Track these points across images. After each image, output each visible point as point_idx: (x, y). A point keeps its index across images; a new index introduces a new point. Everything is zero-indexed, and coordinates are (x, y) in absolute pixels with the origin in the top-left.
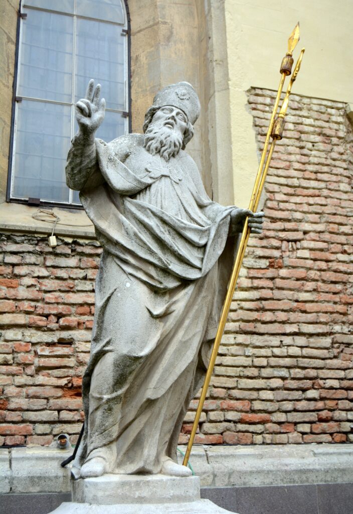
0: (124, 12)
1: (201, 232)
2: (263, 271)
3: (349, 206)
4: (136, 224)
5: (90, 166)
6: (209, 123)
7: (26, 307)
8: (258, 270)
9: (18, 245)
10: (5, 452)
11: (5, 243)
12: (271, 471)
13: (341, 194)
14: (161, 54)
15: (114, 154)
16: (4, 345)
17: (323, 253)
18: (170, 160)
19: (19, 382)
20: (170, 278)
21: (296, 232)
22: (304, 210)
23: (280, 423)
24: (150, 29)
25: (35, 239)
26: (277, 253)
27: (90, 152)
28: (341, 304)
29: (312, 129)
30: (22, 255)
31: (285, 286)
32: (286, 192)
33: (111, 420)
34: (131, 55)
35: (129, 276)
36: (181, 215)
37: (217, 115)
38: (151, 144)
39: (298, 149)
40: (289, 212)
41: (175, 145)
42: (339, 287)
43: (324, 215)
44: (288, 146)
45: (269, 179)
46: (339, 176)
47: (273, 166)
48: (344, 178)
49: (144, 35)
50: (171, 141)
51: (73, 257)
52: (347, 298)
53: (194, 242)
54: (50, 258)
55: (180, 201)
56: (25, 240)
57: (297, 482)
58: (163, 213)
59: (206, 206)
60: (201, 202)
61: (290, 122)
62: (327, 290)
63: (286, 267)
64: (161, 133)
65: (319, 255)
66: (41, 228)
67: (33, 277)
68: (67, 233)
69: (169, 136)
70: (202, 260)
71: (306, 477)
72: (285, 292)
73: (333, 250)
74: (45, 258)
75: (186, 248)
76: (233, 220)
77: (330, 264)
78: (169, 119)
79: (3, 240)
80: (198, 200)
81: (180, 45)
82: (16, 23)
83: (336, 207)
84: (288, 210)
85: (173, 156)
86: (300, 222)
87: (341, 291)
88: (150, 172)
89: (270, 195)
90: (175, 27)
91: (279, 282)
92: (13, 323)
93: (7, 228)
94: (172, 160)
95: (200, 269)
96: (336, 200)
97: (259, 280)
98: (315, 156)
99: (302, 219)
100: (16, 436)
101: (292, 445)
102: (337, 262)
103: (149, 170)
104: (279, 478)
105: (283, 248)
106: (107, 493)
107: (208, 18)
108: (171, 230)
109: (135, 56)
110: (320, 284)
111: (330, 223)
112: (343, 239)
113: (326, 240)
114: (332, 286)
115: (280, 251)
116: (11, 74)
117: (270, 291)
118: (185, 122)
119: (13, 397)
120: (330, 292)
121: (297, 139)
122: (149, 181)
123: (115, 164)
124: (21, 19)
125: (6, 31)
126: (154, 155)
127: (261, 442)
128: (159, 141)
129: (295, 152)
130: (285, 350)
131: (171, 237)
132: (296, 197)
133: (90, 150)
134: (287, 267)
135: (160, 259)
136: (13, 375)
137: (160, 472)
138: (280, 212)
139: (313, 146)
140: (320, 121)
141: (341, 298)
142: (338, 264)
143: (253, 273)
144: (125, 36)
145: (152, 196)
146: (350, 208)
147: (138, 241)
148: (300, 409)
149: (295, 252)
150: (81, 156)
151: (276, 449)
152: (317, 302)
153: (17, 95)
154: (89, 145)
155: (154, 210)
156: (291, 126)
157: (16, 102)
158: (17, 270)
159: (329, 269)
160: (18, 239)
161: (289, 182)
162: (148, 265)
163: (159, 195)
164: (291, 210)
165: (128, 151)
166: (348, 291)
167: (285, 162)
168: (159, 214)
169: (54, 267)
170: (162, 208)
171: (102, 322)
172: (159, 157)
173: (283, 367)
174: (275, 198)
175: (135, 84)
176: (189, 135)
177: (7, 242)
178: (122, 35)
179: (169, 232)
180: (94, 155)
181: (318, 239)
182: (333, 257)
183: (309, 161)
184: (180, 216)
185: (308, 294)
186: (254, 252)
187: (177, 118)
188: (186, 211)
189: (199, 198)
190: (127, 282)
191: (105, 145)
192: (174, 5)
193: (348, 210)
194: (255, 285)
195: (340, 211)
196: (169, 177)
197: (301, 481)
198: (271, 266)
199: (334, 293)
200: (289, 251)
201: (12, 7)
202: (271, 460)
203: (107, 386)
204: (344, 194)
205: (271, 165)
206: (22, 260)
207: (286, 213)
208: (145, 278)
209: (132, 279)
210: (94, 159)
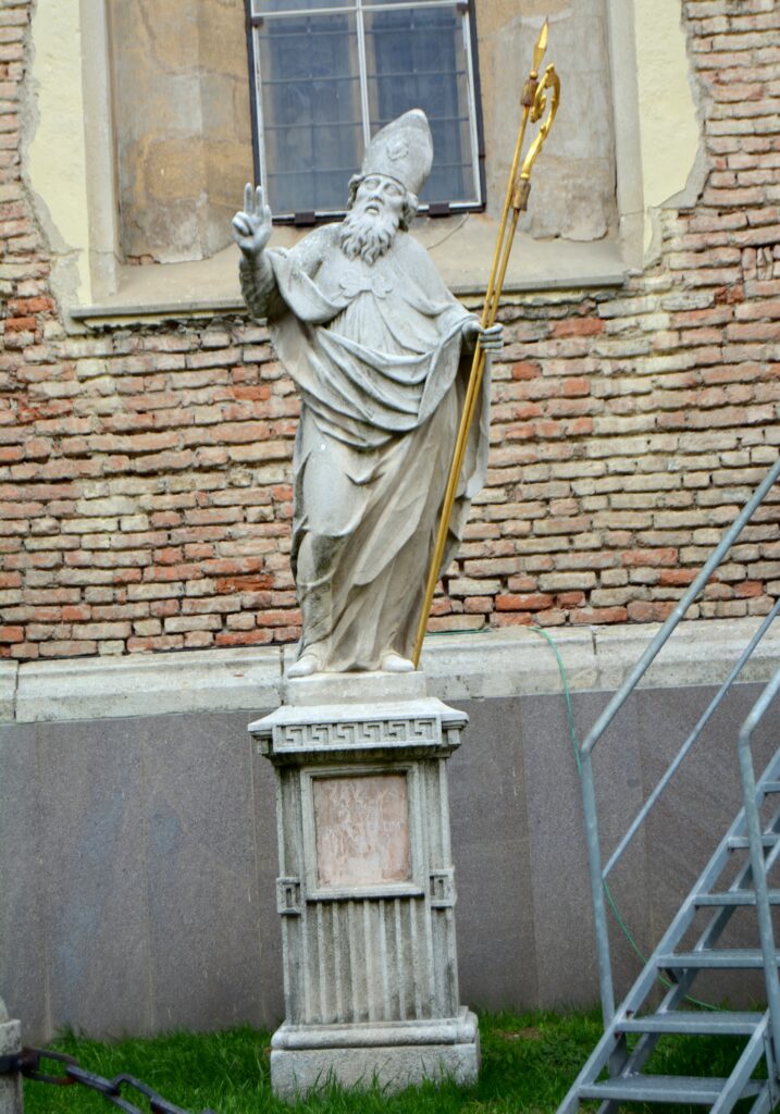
1: (417, 364)
2: (701, 314)
4: (330, 364)
7: (285, 429)
8: (693, 313)
10: (276, 650)
11: (242, 328)
12: (700, 663)
15: (301, 264)
16: (257, 492)
18: (375, 263)
19: (286, 547)
20: (375, 433)
21: (772, 228)
23: (732, 583)
26: (730, 276)
27: (263, 275)
31: (746, 337)
32: (751, 150)
33: (321, 610)
35: (325, 436)
36: (387, 345)
38: (348, 243)
40: (759, 188)
41: (381, 241)
44: (760, 48)
45: (713, 128)
47: (725, 100)
50: (374, 236)
53: (405, 381)
55: (384, 326)
57: (748, 678)
58: (358, 349)
59: (439, 314)
60: (429, 312)
63: (750, 298)
64: (361, 225)
70: (419, 402)
71: (765, 670)
72: (746, 348)
75: (392, 391)
76: (464, 338)
78: (373, 199)
79: (238, 325)
80: (423, 310)
84: (756, 185)
85: (381, 254)
88: (344, 289)
89: (718, 162)
91: (734, 331)
92: (267, 456)
97: (694, 330)
100: (289, 628)
101: (754, 618)
103: (343, 286)
104: (714, 673)
105: (745, 263)
106: (310, 694)
108: (371, 370)
115: (737, 269)
117: (716, 350)
118: (400, 194)
119: (280, 570)
122: (342, 303)
123: (300, 283)
126: (352, 260)
127: (697, 616)
128: (357, 239)
129: (776, 59)
130: (747, 455)
132: (773, 156)
134: (753, 298)
135: (359, 412)
136: (277, 537)
137: (380, 668)
138: (739, 191)
143: (681, 320)
145: (348, 324)
147: (331, 389)
148: (773, 556)
149: (770, 268)
150: (254, 282)
151: (720, 625)
153: (253, 15)
154: (258, 269)
155: (348, 346)
157: (253, 30)
158: (266, 372)
161: (760, 125)
162: (346, 418)
163: (356, 321)
164: (763, 185)
165: (320, 256)
167: (752, 85)
168: (353, 350)
171: (302, 493)
172: (360, 261)
173: (742, 485)
174: (728, 165)
177: (245, 327)
180: (270, 277)
184: (384, 348)
186: (683, 279)
188: (394, 338)
189: (425, 304)
190: (322, 443)
191: (286, 257)
194: (685, 342)
196: (371, 291)
197: (755, 676)
198: (719, 300)
200: (758, 267)
202: (707, 645)
203: (309, 572)
205: (720, 99)
206: (271, 353)
207: (753, 191)
208: (343, 436)
209: (327, 438)
210: (272, 281)
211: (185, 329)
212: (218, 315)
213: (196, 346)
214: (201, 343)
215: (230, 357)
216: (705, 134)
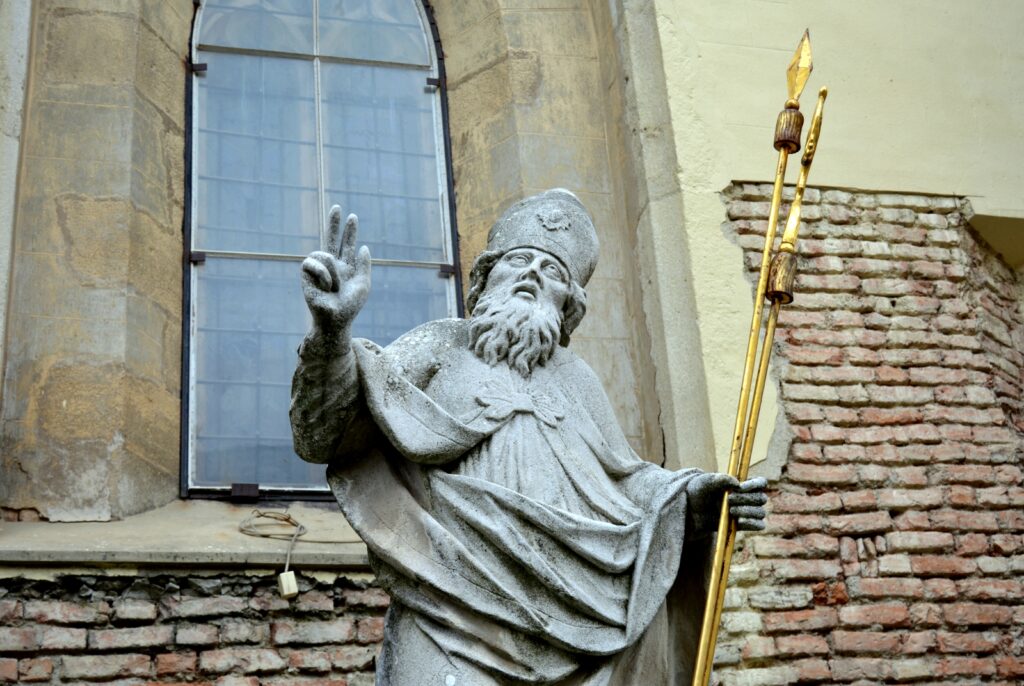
0: (428, 38)
1: (618, 539)
2: (799, 615)
3: (996, 440)
4: (460, 532)
5: (345, 404)
6: (643, 274)
8: (788, 613)
9: (208, 601)
11: (177, 597)
13: (972, 412)
14: (519, 125)
15: (400, 370)
17: (943, 557)
18: (533, 374)
20: (551, 656)
21: (871, 514)
22: (886, 458)
24: (490, 71)
25: (247, 582)
26: (829, 569)
27: (343, 372)
28: (1001, 680)
29: (886, 265)
30: (217, 623)
31: (858, 647)
32: (837, 419)
34: (452, 135)
35: (453, 659)
36: (567, 502)
37: (657, 253)
38: (487, 339)
39: (858, 314)
40: (850, 465)
41: (543, 338)
42: (991, 638)
43: (936, 466)
44: (833, 309)
45: (793, 391)
46: (964, 370)
47: (802, 361)
48: (975, 373)
49: (478, 87)
50: (531, 330)
51: (340, 618)
52: (1013, 662)
53: (602, 563)
54: (285, 625)
55: (561, 470)
56: (224, 585)
58: (523, 500)
59: (628, 475)
60: (615, 467)
61: (833, 255)
62: (962, 648)
63: (855, 599)
64: (508, 312)
65: (933, 563)
66: (259, 555)
67: (248, 674)
68: (322, 562)
69: (526, 318)
70: (626, 605)
72: (859, 661)
73: (968, 549)
74: (272, 627)
75: (584, 579)
76: (693, 501)
77: (963, 583)
78: (524, 278)
79: (172, 591)
80: (608, 462)
81: (561, 101)
82: (183, 87)
83: (964, 445)
84: (847, 462)
85: (541, 363)
86: (880, 487)
87: (996, 646)
88: (485, 406)
89: (800, 431)
90: (546, 63)
91: (841, 639)
93: (179, 560)
94: (538, 372)
95: (622, 628)
96: (961, 427)
97: (792, 636)
98: (900, 328)
99: (883, 482)
102: (980, 577)
103: (484, 401)
105: (845, 554)
107: (620, 34)
108: (545, 540)
109: (460, 137)
110: (943, 633)
111: (953, 483)
112: (988, 519)
113: (947, 525)
114: (973, 636)
115: (837, 561)
116: (176, 202)
117: (822, 663)
118: (563, 281)
120: (970, 653)
121: (853, 292)
122: (486, 427)
123: (403, 395)
124: (194, 77)
125: (162, 107)
126: (494, 366)
128: (503, 332)
129: (852, 323)
131: (545, 557)
132: (863, 429)
133: (343, 367)
134: (859, 599)
135: (523, 612)
138: (828, 468)
139: (893, 304)
140: (904, 245)
141: (998, 666)
142: (984, 580)
143: (777, 621)
144: (434, 92)
145: (495, 463)
146: (998, 443)
147: (467, 572)
149: (874, 562)
150: (323, 384)
152: (940, 679)
153: (193, 249)
154: (339, 355)
155: (501, 495)
156: (835, 263)
157: (192, 266)
158: (209, 661)
159: (961, 597)
160: (206, 585)
161: (845, 394)
162: (495, 628)
163: (511, 459)
164: (854, 462)
165: (433, 360)
166: (1013, 645)
167: (830, 348)
168: (514, 503)
169: (295, 645)
170: (519, 489)
172: (507, 367)
174: (812, 435)
175: (463, 200)
176: (575, 310)
177: (181, 594)
178: (428, 91)
179: (541, 546)
180: (353, 377)
181: (927, 524)
182: (967, 566)
183: (888, 341)
184: (564, 504)
185: (916, 662)
186: (773, 570)
187: (542, 275)
188: (577, 490)
189: (610, 456)
190: (447, 673)
191: (378, 352)
192: (541, 13)
193: (994, 448)
194: (784, 650)
195: (974, 452)
196: (532, 413)
198: (819, 600)
199: (982, 655)
200: (860, 560)
201: (172, 51)
204: (980, 411)
205: (796, 359)
206: (218, 635)
207: (844, 468)
208: (489, 660)
209: (459, 664)
210: (354, 386)
211: (90, 592)
212: (142, 573)
213: (104, 618)
214: (115, 612)
215: (156, 636)
216: (784, 399)
